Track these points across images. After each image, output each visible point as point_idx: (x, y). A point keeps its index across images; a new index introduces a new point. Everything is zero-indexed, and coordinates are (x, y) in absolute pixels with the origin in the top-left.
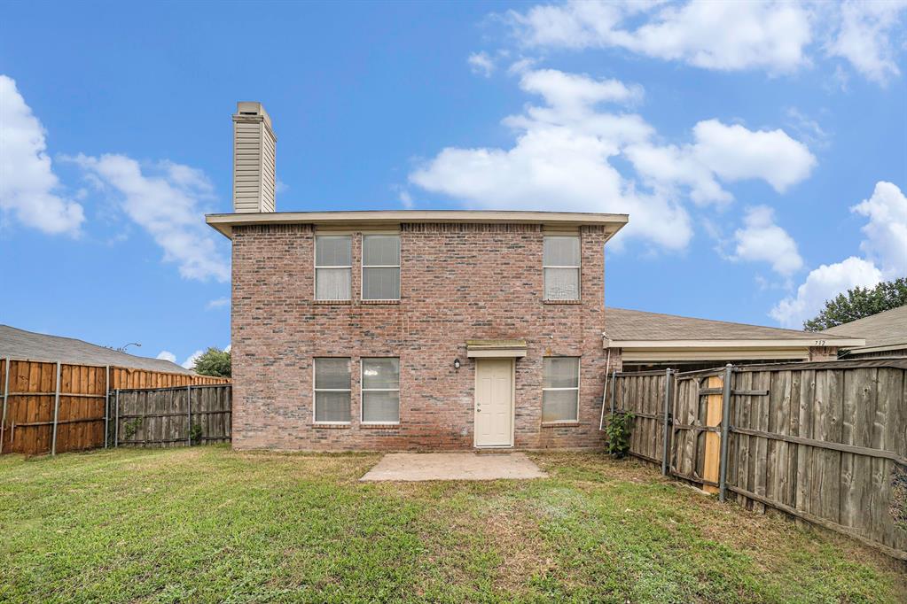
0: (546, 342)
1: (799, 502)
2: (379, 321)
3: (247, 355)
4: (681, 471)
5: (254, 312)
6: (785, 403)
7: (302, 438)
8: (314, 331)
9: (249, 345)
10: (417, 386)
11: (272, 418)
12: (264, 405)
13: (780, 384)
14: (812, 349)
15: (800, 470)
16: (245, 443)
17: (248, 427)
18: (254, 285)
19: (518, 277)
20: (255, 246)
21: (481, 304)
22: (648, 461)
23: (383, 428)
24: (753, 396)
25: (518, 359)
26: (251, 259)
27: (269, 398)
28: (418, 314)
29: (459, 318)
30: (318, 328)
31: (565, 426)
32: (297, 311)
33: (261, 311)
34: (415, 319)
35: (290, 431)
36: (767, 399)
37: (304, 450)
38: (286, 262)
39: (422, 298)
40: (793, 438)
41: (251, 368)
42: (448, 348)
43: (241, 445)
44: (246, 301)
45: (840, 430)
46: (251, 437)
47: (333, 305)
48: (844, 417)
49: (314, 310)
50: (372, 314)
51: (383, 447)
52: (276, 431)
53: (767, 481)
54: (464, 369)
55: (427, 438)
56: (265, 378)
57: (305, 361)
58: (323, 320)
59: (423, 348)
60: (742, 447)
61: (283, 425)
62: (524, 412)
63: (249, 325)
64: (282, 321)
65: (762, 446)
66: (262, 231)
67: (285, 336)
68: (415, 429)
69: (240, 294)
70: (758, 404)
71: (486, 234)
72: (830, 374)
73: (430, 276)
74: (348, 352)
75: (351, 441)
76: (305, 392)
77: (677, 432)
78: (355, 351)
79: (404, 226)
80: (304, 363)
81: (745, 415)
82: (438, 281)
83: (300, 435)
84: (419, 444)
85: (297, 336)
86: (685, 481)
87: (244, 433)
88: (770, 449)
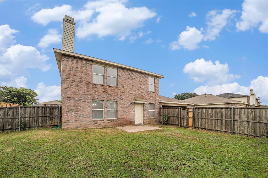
0: (149, 100)
1: (207, 127)
2: (112, 91)
3: (68, 97)
4: (183, 125)
5: (71, 84)
6: (204, 113)
7: (88, 124)
8: (92, 92)
9: (69, 94)
10: (122, 109)
11: (78, 118)
12: (75, 114)
13: (203, 110)
14: (188, 105)
15: (207, 122)
16: (67, 127)
17: (68, 121)
18: (71, 75)
19: (144, 85)
20: (71, 63)
21: (136, 90)
22: (174, 125)
23: (113, 120)
24: (198, 112)
25: (144, 103)
26: (70, 66)
27: (77, 112)
28: (122, 91)
29: (132, 93)
30: (94, 91)
31: (153, 119)
32: (87, 85)
33: (73, 84)
34: (121, 92)
35: (85, 122)
36: (201, 113)
37: (90, 128)
38: (83, 70)
39: (123, 87)
40: (206, 118)
41: (70, 102)
42: (129, 100)
43: (65, 127)
44: (67, 80)
45: (212, 116)
46: (70, 124)
47: (99, 85)
48: (213, 115)
49: (92, 86)
50: (110, 89)
51: (113, 125)
52: (79, 122)
53: (201, 125)
54: (133, 105)
55: (124, 122)
56: (75, 105)
57: (90, 101)
58: (96, 89)
59: (123, 99)
60: (197, 120)
61: (82, 120)
62: (145, 116)
63: (69, 87)
64: (81, 88)
65: (200, 120)
66: (74, 59)
67: (82, 93)
68: (121, 120)
69: (65, 77)
70: (199, 113)
71: (137, 74)
72: (211, 109)
73: (125, 82)
74: (103, 99)
75: (104, 124)
76: (89, 110)
77: (182, 119)
78: (105, 99)
79: (118, 67)
80: (89, 101)
81: (197, 115)
82: (127, 83)
83: (88, 123)
84: (122, 124)
85: (87, 93)
86: (185, 127)
87: (67, 123)
88: (202, 120)
